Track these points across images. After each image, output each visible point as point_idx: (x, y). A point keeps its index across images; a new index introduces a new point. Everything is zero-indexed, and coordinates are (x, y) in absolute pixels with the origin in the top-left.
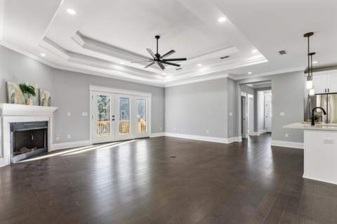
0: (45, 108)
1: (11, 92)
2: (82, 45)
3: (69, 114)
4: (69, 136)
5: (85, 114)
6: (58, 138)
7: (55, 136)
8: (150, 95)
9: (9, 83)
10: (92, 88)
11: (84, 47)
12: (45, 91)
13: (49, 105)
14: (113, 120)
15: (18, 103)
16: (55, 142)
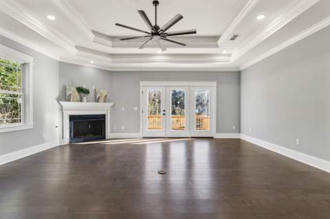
0: (101, 104)
1: (68, 93)
2: (111, 45)
3: (123, 109)
4: (123, 128)
5: (136, 109)
6: (115, 129)
7: (112, 127)
8: (214, 84)
9: (67, 87)
10: (142, 83)
11: (113, 46)
12: (101, 91)
13: (105, 101)
14: (164, 114)
15: (73, 101)
16: (112, 131)
